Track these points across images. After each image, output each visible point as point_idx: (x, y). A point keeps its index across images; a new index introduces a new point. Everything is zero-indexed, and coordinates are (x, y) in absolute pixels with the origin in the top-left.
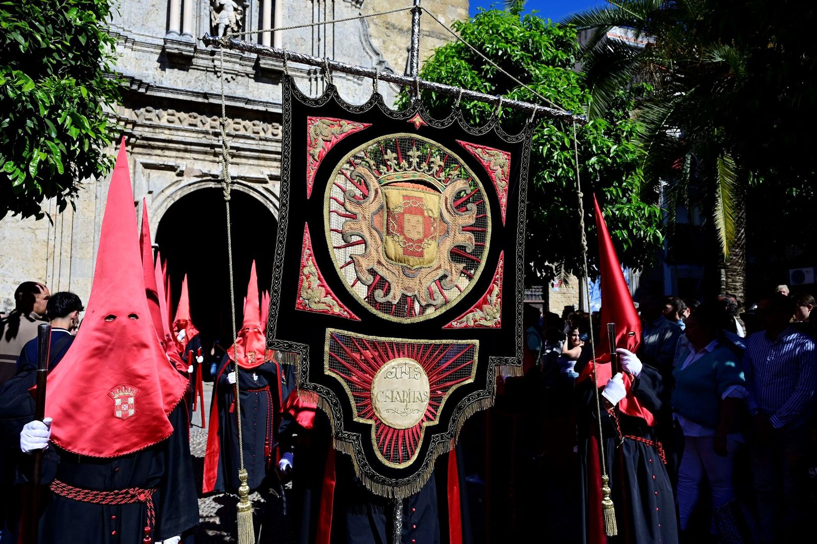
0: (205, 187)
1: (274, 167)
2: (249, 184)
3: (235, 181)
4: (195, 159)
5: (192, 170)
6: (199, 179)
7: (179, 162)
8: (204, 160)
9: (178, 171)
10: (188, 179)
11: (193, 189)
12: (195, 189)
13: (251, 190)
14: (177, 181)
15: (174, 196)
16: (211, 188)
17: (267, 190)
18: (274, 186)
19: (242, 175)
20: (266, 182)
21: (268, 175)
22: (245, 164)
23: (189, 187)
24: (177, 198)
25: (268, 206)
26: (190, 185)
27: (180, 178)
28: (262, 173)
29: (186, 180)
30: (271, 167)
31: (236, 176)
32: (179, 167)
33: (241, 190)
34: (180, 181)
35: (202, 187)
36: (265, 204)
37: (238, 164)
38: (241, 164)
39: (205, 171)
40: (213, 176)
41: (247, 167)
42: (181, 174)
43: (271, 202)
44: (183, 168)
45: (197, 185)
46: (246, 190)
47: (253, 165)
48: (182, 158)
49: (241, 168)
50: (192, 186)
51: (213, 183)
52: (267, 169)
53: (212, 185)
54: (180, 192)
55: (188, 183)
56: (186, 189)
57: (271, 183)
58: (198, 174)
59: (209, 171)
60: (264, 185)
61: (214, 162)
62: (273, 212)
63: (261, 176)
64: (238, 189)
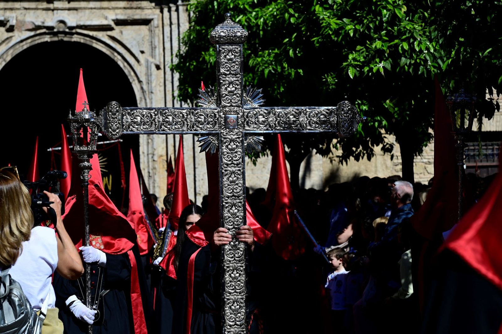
0: (39, 41)
1: (120, 8)
2: (91, 33)
3: (74, 31)
4: (26, 9)
5: (22, 23)
6: (32, 33)
7: (8, 14)
8: (37, 9)
9: (8, 26)
10: (20, 34)
11: (25, 46)
12: (28, 45)
13: (94, 41)
14: (7, 39)
15: (5, 56)
16: (47, 42)
17: (113, 38)
18: (121, 32)
19: (82, 23)
20: (111, 29)
21: (113, 20)
22: (85, 8)
23: (22, 44)
24: (9, 58)
25: (115, 59)
26: (22, 41)
27: (10, 34)
28: (106, 18)
29: (18, 36)
30: (117, 8)
31: (74, 24)
32: (8, 21)
33: (82, 41)
34: (11, 37)
35: (37, 42)
36: (112, 56)
37: (76, 9)
38: (81, 8)
39: (38, 23)
40: (48, 28)
41: (87, 11)
42: (11, 29)
43: (119, 53)
44: (13, 22)
45: (29, 41)
46: (88, 41)
47: (95, 8)
48: (11, 9)
49: (81, 13)
50: (24, 43)
51: (48, 36)
52: (111, 12)
53: (47, 39)
54: (11, 51)
55: (19, 40)
56: (17, 46)
57: (117, 29)
58: (31, 27)
59: (43, 23)
60: (109, 33)
61: (48, 9)
62: (122, 66)
63: (105, 22)
64: (78, 40)
